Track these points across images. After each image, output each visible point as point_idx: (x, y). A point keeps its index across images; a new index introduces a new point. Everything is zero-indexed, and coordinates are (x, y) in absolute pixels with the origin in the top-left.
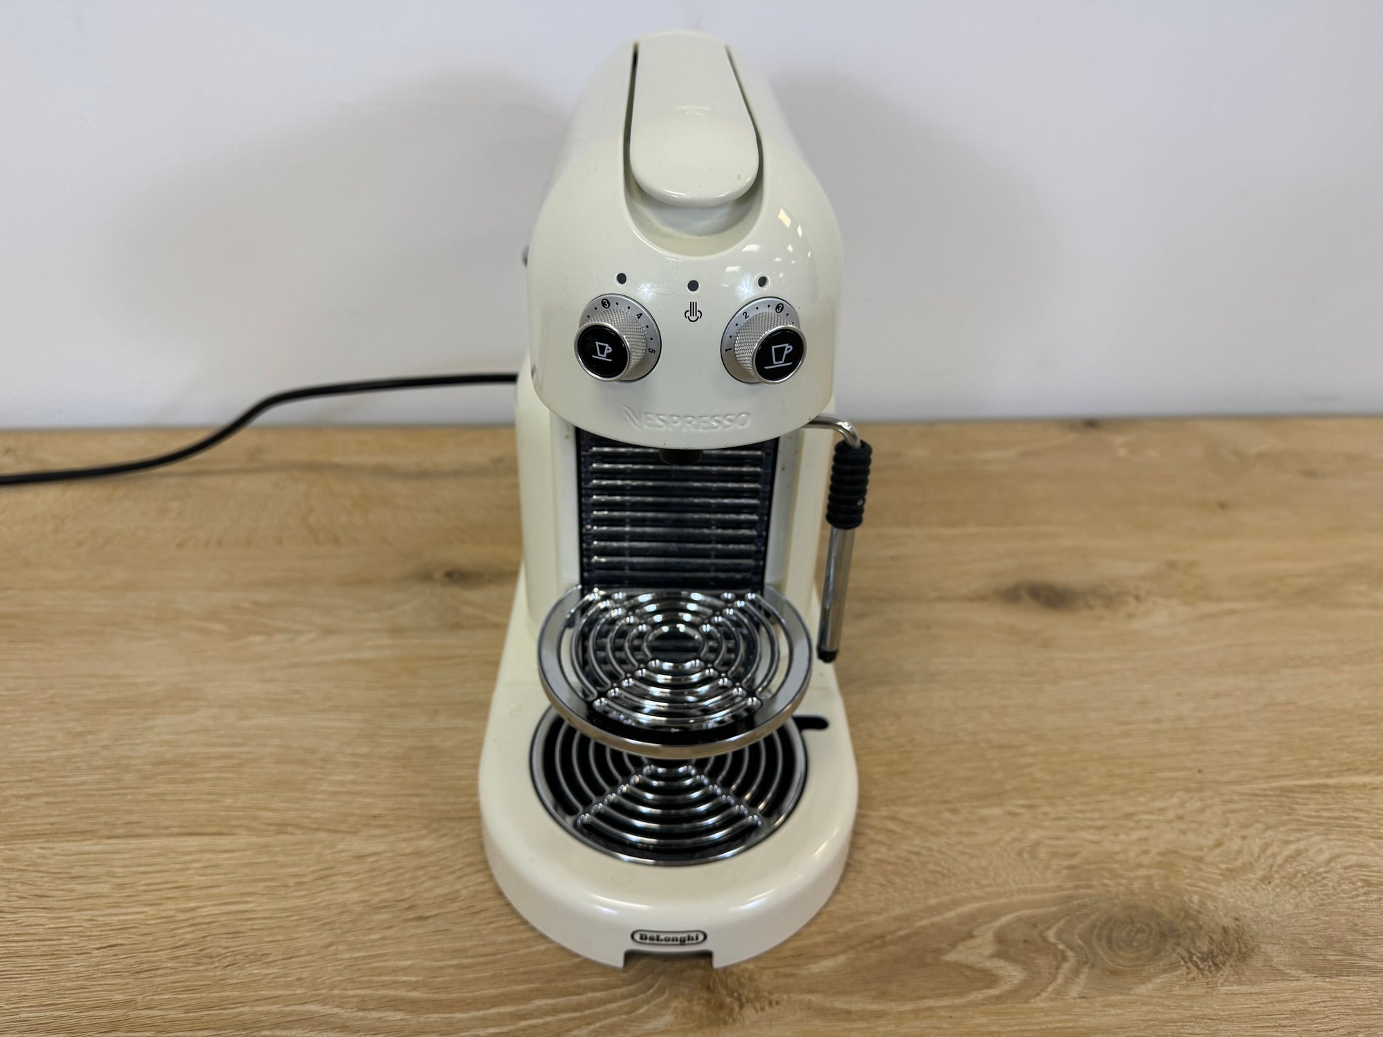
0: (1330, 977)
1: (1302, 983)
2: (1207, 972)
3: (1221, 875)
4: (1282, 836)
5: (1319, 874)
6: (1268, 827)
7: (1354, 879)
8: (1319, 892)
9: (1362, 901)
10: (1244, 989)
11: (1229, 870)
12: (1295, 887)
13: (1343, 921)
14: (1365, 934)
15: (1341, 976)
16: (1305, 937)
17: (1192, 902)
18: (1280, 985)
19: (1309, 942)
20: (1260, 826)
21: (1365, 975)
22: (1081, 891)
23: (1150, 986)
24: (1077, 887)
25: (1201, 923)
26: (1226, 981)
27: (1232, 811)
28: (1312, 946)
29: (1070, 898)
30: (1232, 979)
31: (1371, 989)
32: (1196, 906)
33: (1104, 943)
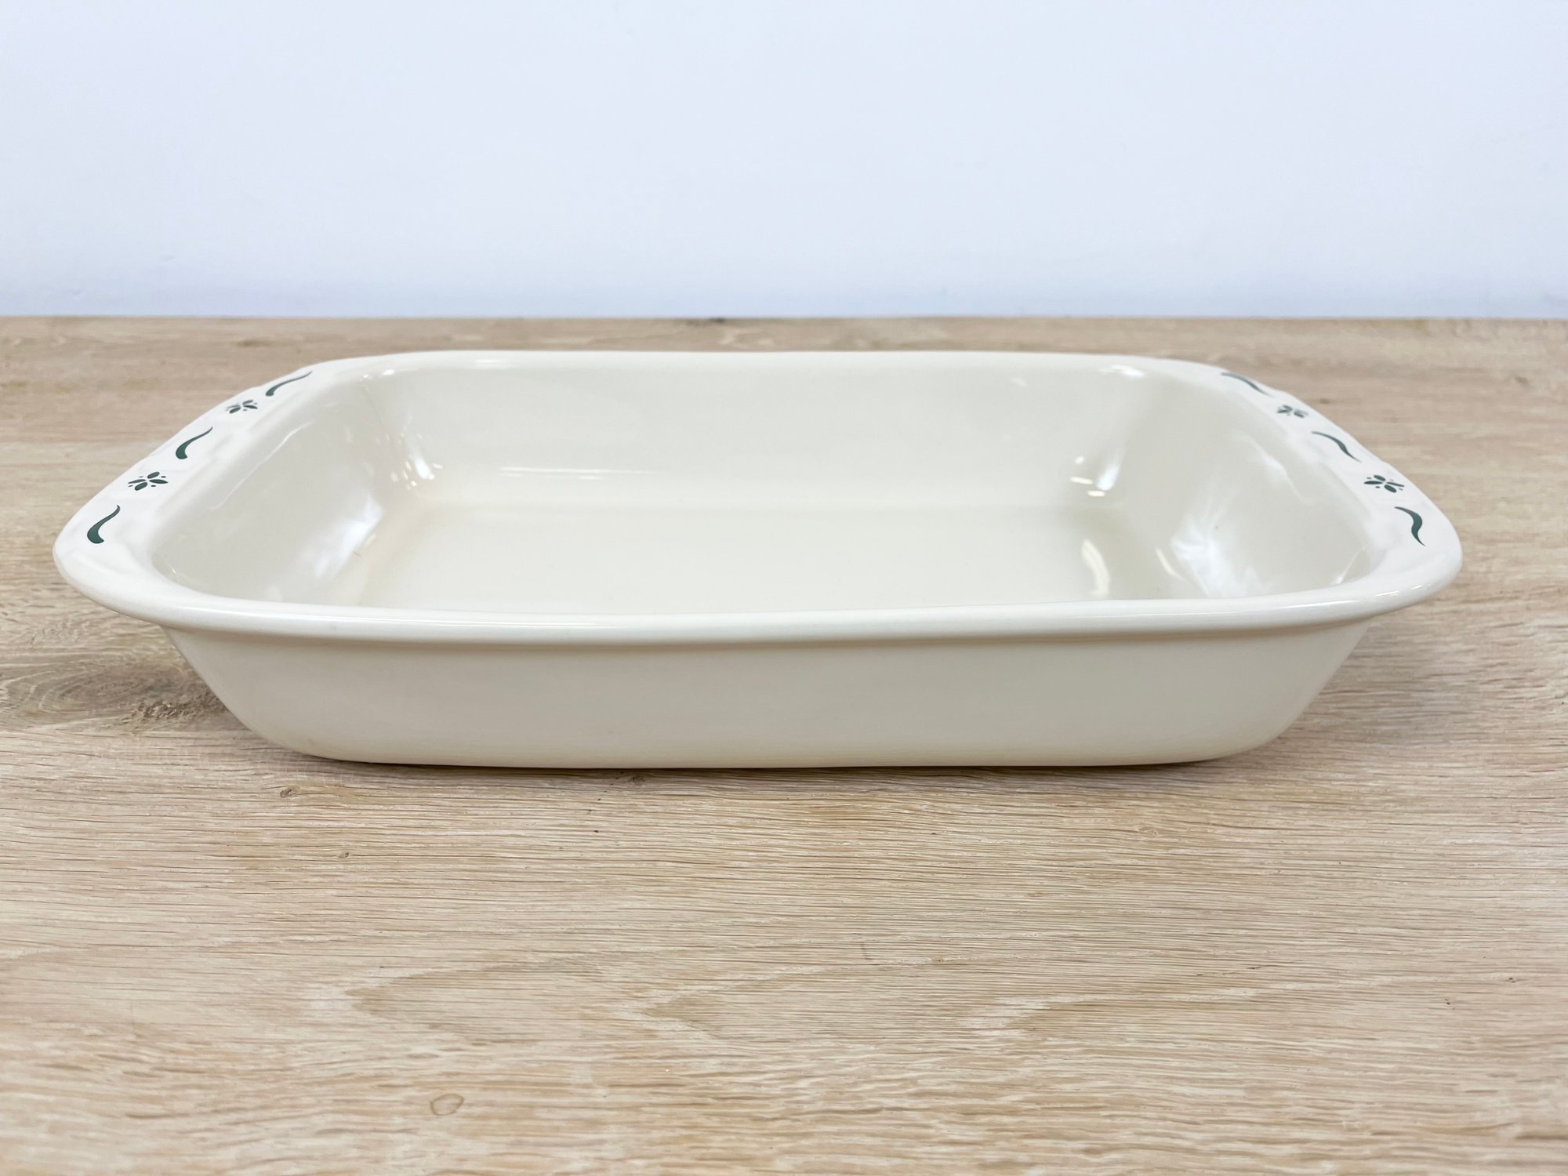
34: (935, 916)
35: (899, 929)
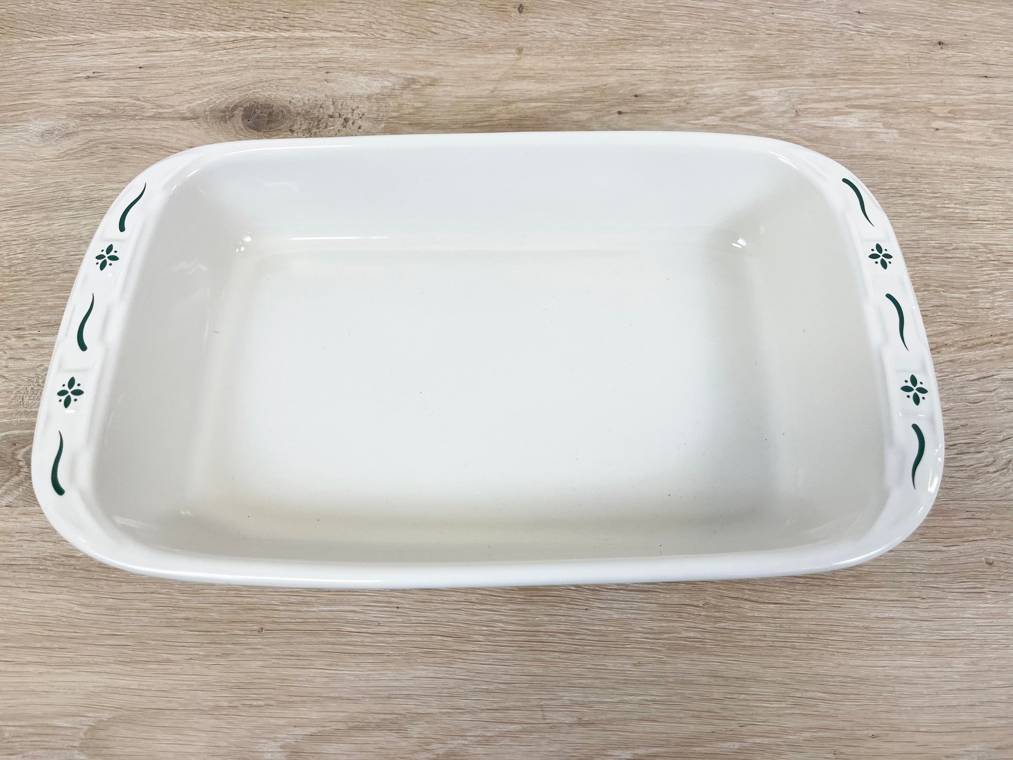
34: (582, 683)
35: (562, 694)
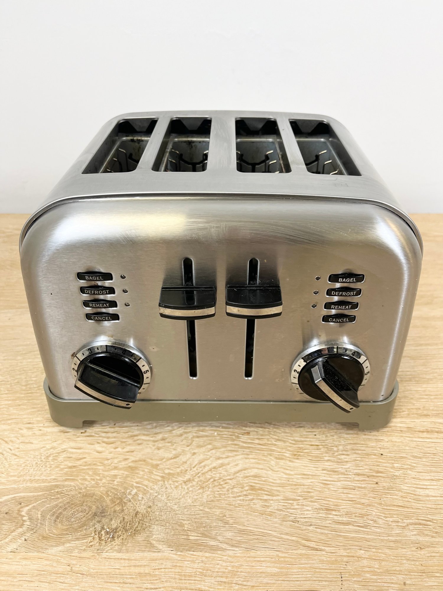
0: (181, 552)
1: (160, 554)
2: (103, 542)
3: (162, 477)
4: (218, 454)
5: (224, 480)
6: (215, 448)
7: (245, 485)
8: (216, 493)
9: (240, 500)
10: (119, 555)
11: (169, 474)
12: (203, 488)
13: (217, 513)
14: (227, 523)
15: (189, 551)
16: (185, 522)
17: (130, 494)
18: (146, 554)
19: (186, 526)
20: (210, 447)
21: (206, 552)
22: (66, 483)
23: (60, 548)
24: (66, 480)
25: (125, 508)
26: (111, 549)
27: (198, 437)
28: (186, 529)
29: (57, 486)
30: (116, 548)
31: (202, 561)
32: (130, 497)
33: (54, 518)
